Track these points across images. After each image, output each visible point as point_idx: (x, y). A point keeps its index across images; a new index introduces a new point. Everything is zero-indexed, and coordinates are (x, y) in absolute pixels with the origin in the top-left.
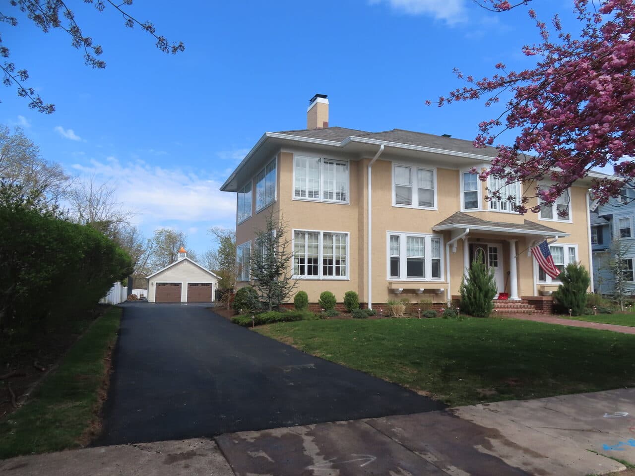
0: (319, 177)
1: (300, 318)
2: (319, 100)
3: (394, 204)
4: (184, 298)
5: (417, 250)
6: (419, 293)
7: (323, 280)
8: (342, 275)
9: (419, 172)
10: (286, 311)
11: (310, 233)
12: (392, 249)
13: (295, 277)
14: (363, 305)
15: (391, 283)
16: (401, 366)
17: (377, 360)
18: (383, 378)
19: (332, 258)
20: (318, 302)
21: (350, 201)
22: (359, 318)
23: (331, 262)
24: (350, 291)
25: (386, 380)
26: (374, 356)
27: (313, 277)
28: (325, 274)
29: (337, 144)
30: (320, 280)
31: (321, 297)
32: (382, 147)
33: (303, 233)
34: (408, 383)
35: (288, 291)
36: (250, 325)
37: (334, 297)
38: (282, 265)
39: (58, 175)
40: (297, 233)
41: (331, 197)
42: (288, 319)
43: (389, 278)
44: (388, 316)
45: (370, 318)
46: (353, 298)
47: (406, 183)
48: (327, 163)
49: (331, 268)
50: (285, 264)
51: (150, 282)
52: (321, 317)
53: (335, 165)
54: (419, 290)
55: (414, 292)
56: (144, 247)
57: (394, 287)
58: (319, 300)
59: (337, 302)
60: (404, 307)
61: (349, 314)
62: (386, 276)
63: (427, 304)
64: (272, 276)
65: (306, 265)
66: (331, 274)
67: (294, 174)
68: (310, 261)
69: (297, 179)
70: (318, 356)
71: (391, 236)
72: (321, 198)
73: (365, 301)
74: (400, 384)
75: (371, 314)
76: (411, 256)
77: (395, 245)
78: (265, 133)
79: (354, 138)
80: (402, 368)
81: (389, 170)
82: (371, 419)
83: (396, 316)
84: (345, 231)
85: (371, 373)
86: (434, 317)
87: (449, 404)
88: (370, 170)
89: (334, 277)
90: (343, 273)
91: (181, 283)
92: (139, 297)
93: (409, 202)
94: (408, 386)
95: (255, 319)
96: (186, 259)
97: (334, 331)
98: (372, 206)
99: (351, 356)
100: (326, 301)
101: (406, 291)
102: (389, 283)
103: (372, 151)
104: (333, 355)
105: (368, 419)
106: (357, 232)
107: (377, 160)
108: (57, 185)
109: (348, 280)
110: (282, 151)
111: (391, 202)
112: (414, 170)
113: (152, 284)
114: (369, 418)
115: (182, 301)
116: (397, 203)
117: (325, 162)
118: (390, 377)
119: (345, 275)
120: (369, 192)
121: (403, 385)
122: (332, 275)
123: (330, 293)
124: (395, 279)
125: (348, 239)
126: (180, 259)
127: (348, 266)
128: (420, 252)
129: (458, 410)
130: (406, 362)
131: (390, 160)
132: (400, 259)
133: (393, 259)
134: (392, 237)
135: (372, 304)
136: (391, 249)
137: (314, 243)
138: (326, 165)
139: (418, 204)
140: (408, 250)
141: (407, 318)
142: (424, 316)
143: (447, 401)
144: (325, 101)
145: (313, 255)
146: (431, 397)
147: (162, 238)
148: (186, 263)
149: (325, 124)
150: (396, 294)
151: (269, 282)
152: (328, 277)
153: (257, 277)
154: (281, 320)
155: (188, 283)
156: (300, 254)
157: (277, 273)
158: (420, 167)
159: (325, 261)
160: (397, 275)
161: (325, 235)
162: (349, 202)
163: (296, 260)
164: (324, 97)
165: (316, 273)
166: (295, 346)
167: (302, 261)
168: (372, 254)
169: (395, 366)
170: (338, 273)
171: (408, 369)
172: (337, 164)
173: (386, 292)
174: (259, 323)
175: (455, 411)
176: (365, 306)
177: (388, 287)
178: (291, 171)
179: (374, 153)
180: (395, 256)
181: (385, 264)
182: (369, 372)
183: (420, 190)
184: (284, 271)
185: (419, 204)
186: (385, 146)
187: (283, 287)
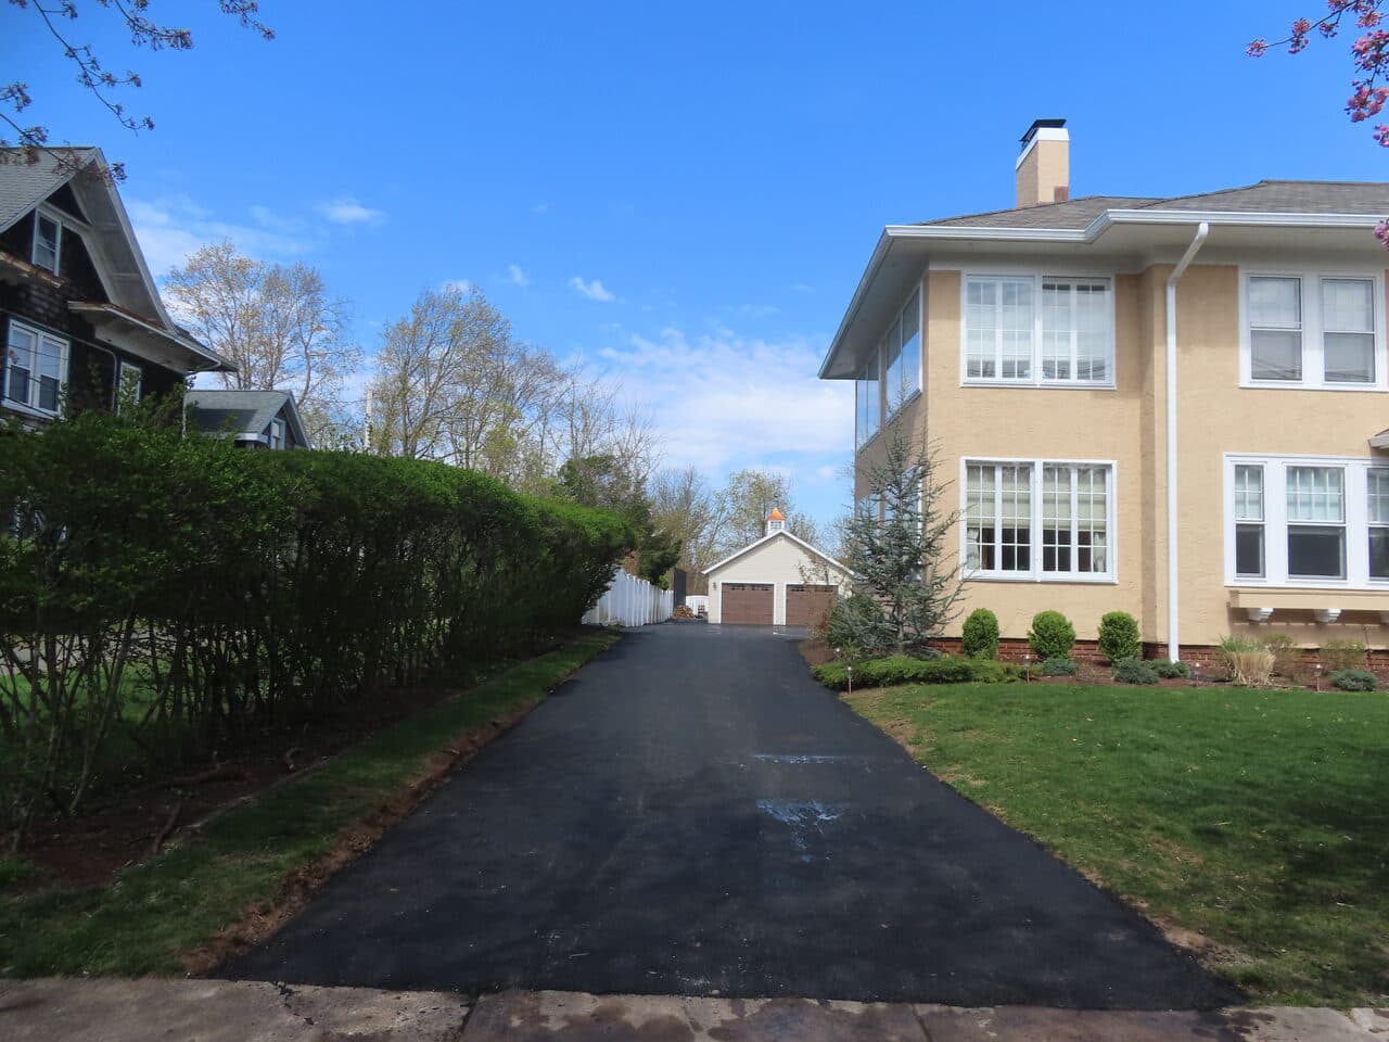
0: (1031, 324)
1: (965, 675)
2: (1043, 133)
3: (1245, 379)
4: (780, 616)
5: (1323, 504)
6: (1326, 620)
7: (1042, 583)
8: (1096, 570)
9: (1328, 289)
10: (935, 656)
11: (1008, 468)
12: (1240, 502)
13: (965, 573)
14: (1152, 650)
15: (1237, 592)
16: (1157, 835)
17: (1097, 809)
18: (1082, 870)
19: (1070, 527)
20: (1026, 637)
21: (1117, 381)
22: (1131, 682)
23: (1065, 537)
24: (1116, 610)
25: (1089, 877)
26: (1092, 799)
27: (1015, 574)
28: (1048, 566)
29: (1075, 235)
30: (1035, 583)
31: (1034, 626)
32: (1204, 229)
33: (989, 468)
34: (1151, 895)
35: (941, 608)
36: (842, 686)
37: (1068, 627)
38: (929, 545)
39: (545, 370)
40: (972, 468)
41: (1064, 373)
42: (933, 678)
43: (1230, 575)
44: (1223, 681)
45: (1163, 682)
46: (1122, 629)
47: (1285, 322)
48: (1051, 287)
49: (1065, 554)
50: (935, 544)
51: (711, 582)
52: (1023, 676)
53: (1074, 293)
54: (1324, 613)
55: (1310, 617)
56: (713, 510)
57: (1245, 602)
58: (1029, 633)
59: (1077, 638)
60: (1270, 659)
61: (1109, 671)
62: (1221, 573)
63: (1348, 652)
64: (901, 572)
65: (998, 544)
66: (1065, 566)
67: (963, 322)
68: (1007, 535)
69: (971, 336)
70: (950, 781)
71: (1237, 466)
72: (1037, 376)
73: (1161, 638)
74: (1125, 897)
75: (1171, 675)
76: (1303, 519)
77: (1250, 490)
78: (885, 230)
79: (1117, 214)
80: (1158, 842)
81: (1231, 290)
82: (945, 1008)
83: (1245, 683)
84: (1105, 458)
85: (1056, 848)
86: (1369, 690)
87: (1252, 991)
88: (1171, 294)
89: (1074, 574)
90: (1100, 565)
91: (772, 585)
92: (695, 612)
93: (1294, 374)
94: (1145, 905)
95: (853, 673)
96: (781, 534)
97: (1035, 715)
98: (1179, 393)
99: (1030, 792)
100: (1046, 635)
101: (1280, 615)
102: (1231, 592)
103: (1174, 243)
104: (988, 783)
105: (936, 1008)
106: (1138, 461)
107: (1190, 267)
108: (546, 391)
109: (1113, 584)
110: (933, 268)
111: (1234, 376)
112: (1311, 283)
113: (715, 586)
114: (943, 1002)
115: (775, 623)
116: (1255, 376)
117: (1046, 287)
118: (1106, 870)
119: (1105, 571)
120: (1169, 355)
121: (1130, 900)
122: (1069, 570)
123: (1058, 615)
124: (1250, 581)
125: (1112, 478)
126: (771, 533)
127: (1112, 548)
128: (1328, 508)
129: (1268, 1018)
130: (1181, 828)
131: (1234, 263)
132: (1266, 528)
133: (1242, 530)
134: (1240, 470)
135: (1181, 647)
136: (1237, 502)
137: (1017, 489)
138: (1049, 293)
139: (1323, 377)
140: (1292, 503)
141: (1277, 686)
142: (1335, 685)
143: (1251, 979)
144: (1061, 134)
145: (1016, 521)
146: (1198, 956)
147: (743, 489)
148: (782, 543)
149: (1060, 192)
150: (1253, 623)
151: (893, 587)
152: (1057, 575)
153: (864, 572)
154: (915, 679)
155: (788, 586)
156: (982, 518)
157: (914, 564)
158: (1327, 274)
159: (1048, 536)
160: (1258, 572)
161: (1049, 469)
162: (1114, 384)
163: (972, 532)
164: (1058, 124)
165: (1024, 564)
166: (911, 749)
167: (988, 534)
168: (1182, 515)
169: (1139, 835)
170: (1084, 565)
171: (1177, 849)
172: (1080, 288)
173: (1223, 618)
174: (864, 682)
175: (1257, 1021)
176: (1160, 650)
177: (1228, 604)
178: (955, 315)
179: (1180, 249)
180: (1251, 518)
181: (1220, 542)
182: (1050, 845)
183: (1329, 337)
184: (932, 559)
185: (1327, 374)
186: (1210, 225)
187: (929, 598)
